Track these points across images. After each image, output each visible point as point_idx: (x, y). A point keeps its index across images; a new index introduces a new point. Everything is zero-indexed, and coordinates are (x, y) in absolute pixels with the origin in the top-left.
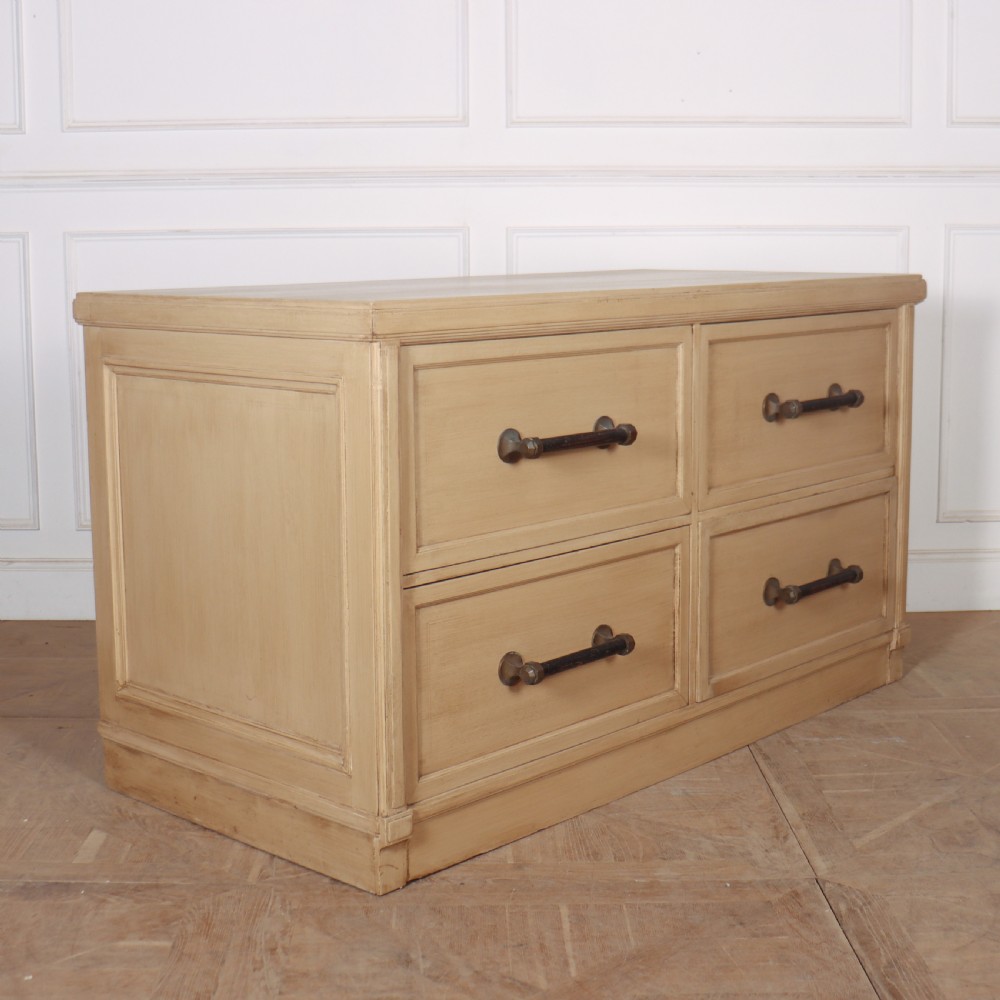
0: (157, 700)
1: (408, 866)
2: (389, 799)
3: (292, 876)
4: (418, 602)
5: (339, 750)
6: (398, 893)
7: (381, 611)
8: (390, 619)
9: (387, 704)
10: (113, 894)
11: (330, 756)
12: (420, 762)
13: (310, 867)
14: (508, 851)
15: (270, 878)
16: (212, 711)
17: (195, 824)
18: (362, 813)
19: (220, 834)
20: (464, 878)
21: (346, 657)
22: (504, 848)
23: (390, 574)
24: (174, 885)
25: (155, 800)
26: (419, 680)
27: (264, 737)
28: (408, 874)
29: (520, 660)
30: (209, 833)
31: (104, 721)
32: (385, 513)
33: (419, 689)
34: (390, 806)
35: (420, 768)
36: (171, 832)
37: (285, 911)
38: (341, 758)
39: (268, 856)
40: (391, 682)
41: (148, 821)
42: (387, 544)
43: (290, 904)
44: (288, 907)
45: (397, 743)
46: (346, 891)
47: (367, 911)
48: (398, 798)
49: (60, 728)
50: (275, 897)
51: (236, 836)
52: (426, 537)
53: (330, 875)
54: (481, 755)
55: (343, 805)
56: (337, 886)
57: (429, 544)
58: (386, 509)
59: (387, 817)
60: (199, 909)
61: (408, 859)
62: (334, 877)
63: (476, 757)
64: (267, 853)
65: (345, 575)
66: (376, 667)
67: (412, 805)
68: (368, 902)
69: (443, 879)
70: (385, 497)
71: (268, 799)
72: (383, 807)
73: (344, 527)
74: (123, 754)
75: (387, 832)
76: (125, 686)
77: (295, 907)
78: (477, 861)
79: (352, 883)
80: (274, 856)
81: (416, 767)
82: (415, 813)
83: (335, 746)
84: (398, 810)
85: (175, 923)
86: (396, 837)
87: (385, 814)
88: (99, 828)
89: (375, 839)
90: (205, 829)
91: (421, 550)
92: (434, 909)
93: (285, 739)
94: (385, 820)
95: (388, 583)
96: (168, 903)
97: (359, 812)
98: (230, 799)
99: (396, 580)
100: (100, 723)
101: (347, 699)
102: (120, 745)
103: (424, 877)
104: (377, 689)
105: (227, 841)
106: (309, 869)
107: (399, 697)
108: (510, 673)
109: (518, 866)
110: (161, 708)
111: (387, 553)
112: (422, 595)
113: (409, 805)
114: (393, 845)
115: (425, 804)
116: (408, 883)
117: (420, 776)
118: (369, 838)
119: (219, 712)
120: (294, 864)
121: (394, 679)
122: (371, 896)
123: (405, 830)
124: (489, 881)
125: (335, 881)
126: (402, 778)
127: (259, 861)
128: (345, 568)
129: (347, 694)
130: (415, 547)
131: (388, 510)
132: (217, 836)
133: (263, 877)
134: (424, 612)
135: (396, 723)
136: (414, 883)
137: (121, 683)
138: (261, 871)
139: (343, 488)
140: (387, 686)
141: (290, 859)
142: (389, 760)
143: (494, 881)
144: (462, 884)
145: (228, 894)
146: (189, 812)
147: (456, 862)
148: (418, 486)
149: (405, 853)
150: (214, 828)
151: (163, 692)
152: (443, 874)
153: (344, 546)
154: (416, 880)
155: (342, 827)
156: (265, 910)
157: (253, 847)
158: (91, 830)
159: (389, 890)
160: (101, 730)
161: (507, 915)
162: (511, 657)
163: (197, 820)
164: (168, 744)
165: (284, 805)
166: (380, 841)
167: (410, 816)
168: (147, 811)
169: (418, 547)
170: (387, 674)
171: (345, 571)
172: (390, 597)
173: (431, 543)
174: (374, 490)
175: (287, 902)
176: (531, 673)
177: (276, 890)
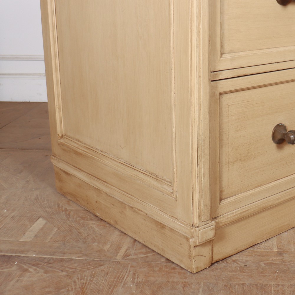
0: (76, 146)
1: (212, 254)
2: (200, 216)
3: (143, 256)
4: (221, 90)
5: (170, 183)
6: (205, 272)
7: (195, 96)
8: (202, 100)
9: (199, 157)
10: (34, 265)
11: (165, 186)
12: (221, 192)
13: (155, 250)
14: (274, 242)
15: (130, 257)
16: (103, 154)
17: (96, 216)
18: (183, 223)
19: (109, 224)
20: (247, 261)
21: (174, 125)
22: (271, 240)
23: (201, 70)
24: (72, 260)
25: (78, 201)
26: (221, 140)
27: (129, 172)
28: (212, 259)
29: (285, 128)
30: (103, 223)
31: (54, 156)
32: (199, 28)
33: (221, 146)
34: (200, 220)
35: (221, 195)
36: (82, 221)
37: (133, 283)
38: (171, 188)
39: (132, 240)
40: (201, 141)
41: (72, 214)
42: (199, 50)
43: (138, 278)
44: (136, 281)
45: (206, 181)
46: (174, 268)
47: (185, 285)
48: (206, 215)
49: (47, 156)
50: (130, 271)
51: (117, 226)
52: (227, 48)
53: (166, 256)
54: (260, 186)
55: (172, 217)
56: (169, 264)
57: (229, 53)
58: (199, 25)
59: (198, 227)
60: (81, 279)
61: (212, 250)
62: (168, 258)
63: (256, 187)
64: (132, 238)
65: (173, 71)
66: (192, 132)
67: (215, 218)
68: (186, 278)
69: (234, 261)
70: (199, 17)
71: (132, 208)
72: (196, 221)
73: (172, 38)
74: (63, 174)
75: (198, 236)
76: (62, 137)
77: (140, 280)
78: (255, 249)
79: (178, 263)
80: (136, 240)
81: (218, 194)
82: (217, 223)
83: (169, 180)
84: (205, 223)
85: (63, 290)
86: (204, 240)
87: (197, 225)
88: (43, 217)
89: (191, 240)
90: (102, 220)
91: (224, 56)
92: (226, 286)
93: (140, 173)
94: (197, 229)
95: (200, 76)
96: (64, 273)
97: (181, 222)
98: (113, 205)
99: (206, 76)
100: (52, 157)
101: (174, 152)
102: (61, 169)
103: (222, 260)
104: (192, 147)
105: (112, 228)
106: (154, 251)
107: (207, 151)
108: (279, 137)
109: (280, 253)
110: (78, 150)
111: (199, 56)
112: (224, 86)
113: (213, 218)
114: (202, 245)
115: (224, 217)
116: (212, 264)
117: (221, 200)
118: (187, 239)
119: (106, 155)
120: (147, 247)
121: (204, 140)
122: (188, 273)
123: (210, 234)
124: (262, 264)
125: (168, 260)
126: (208, 203)
127: (126, 244)
128: (173, 66)
129: (174, 148)
130: (219, 54)
131: (201, 27)
132: (107, 225)
133: (126, 255)
134: (225, 97)
135: (205, 169)
136: (216, 264)
137: (60, 135)
138: (126, 251)
139: (172, 12)
140: (198, 145)
141: (144, 243)
142: (200, 191)
143: (265, 264)
144: (246, 266)
145: (102, 268)
146: (93, 210)
147: (242, 249)
148: (222, 13)
149: (211, 247)
150: (106, 220)
151: (79, 141)
152: (234, 258)
153: (172, 51)
154: (217, 262)
155: (172, 230)
156: (122, 282)
157: (125, 234)
158: (39, 218)
159: (199, 270)
160: (52, 161)
161: (273, 292)
162: (280, 127)
163: (97, 214)
164: (82, 170)
165: (140, 212)
166: (194, 242)
167: (213, 226)
168: (73, 207)
169: (222, 54)
170: (199, 136)
171: (173, 69)
172: (202, 86)
173: (231, 52)
174: (191, 12)
175: (136, 276)
176: (292, 137)
177: (131, 267)
